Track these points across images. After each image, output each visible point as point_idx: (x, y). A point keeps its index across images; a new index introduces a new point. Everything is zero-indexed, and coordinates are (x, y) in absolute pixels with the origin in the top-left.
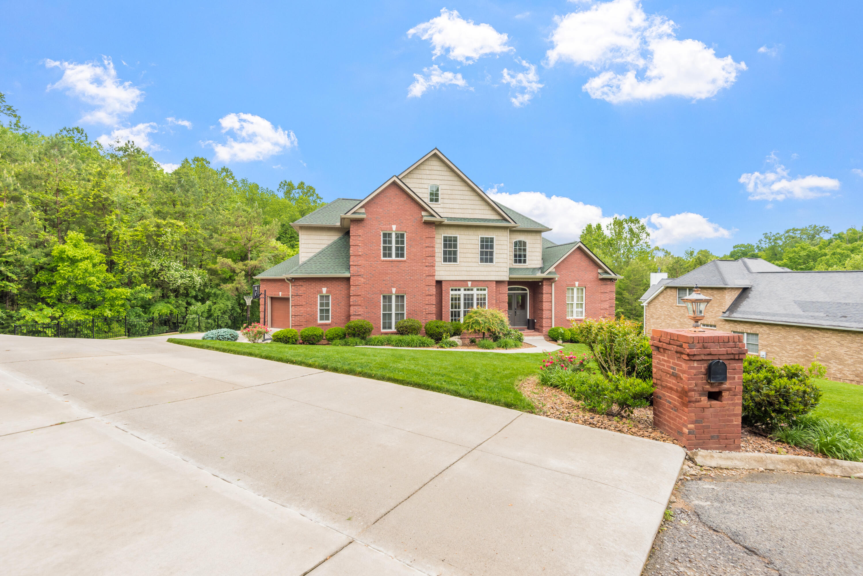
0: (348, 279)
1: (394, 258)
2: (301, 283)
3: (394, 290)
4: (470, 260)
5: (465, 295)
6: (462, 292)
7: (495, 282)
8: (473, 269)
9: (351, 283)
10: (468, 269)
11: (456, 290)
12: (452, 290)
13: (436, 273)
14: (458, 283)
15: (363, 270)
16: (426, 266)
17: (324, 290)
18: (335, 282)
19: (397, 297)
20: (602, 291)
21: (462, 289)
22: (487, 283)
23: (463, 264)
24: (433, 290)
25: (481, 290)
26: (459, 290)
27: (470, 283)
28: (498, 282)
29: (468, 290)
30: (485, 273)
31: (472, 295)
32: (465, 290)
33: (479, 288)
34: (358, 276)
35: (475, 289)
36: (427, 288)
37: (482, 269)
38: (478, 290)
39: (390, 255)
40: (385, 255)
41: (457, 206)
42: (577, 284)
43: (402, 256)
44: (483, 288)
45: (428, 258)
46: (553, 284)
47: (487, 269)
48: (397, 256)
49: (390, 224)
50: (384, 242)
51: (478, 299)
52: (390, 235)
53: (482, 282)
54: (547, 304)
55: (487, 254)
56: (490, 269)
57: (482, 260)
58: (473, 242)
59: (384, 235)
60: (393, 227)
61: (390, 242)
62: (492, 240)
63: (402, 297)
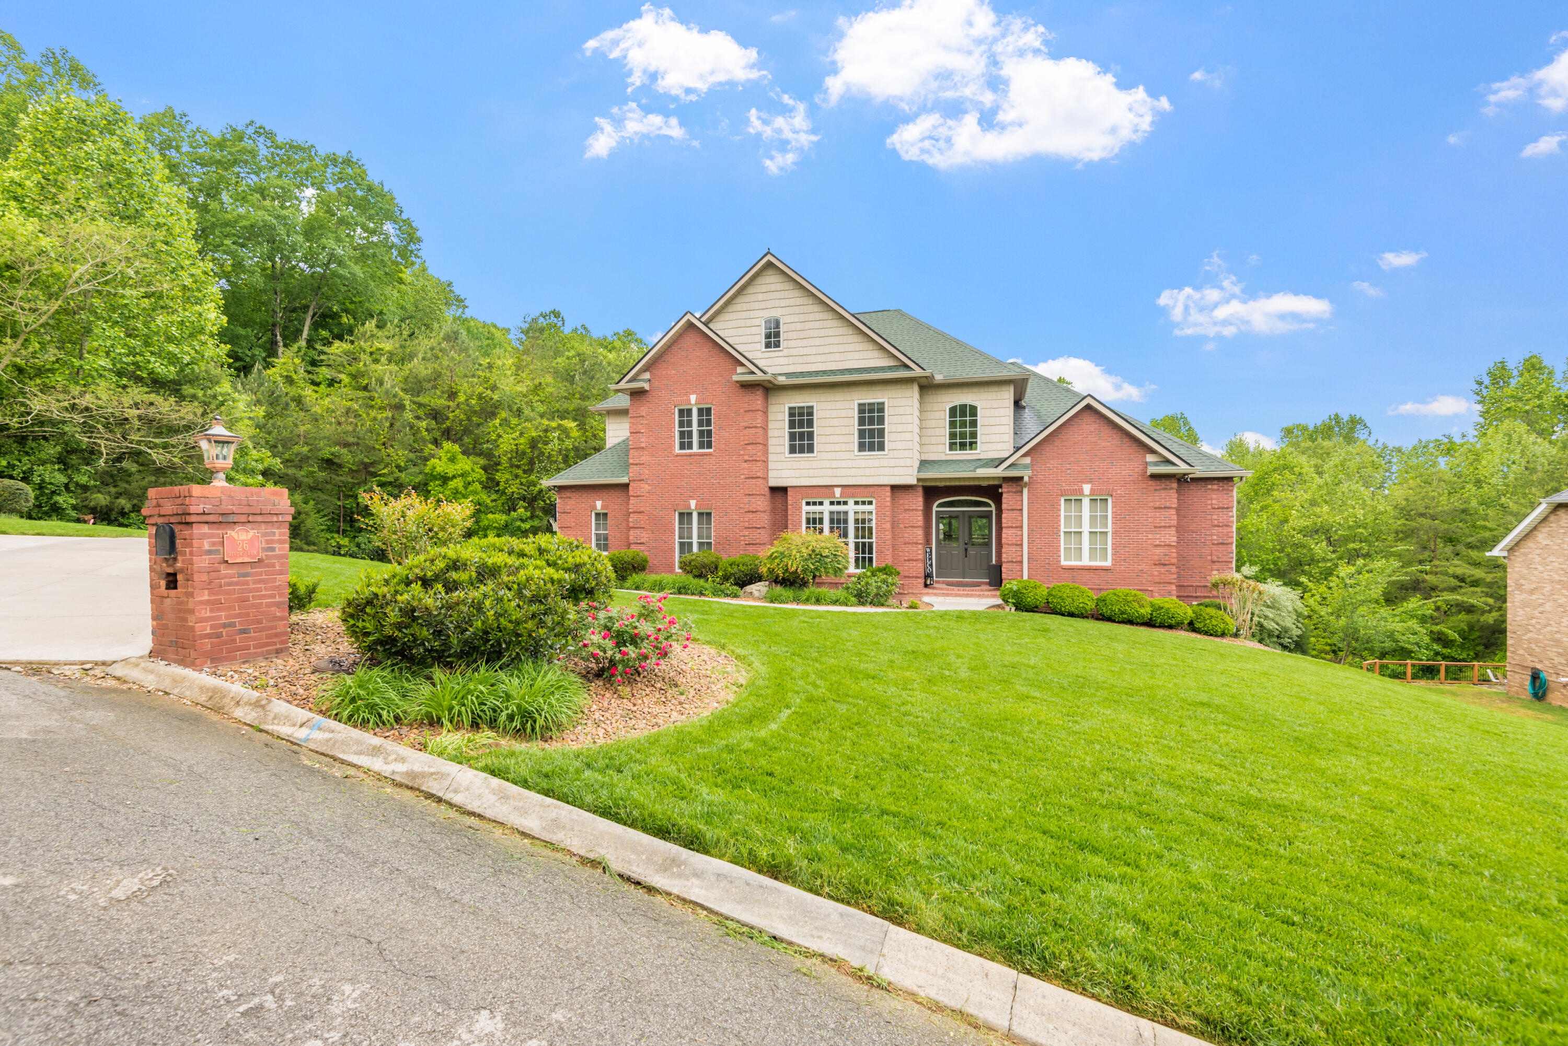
0: (626, 486)
1: (695, 449)
2: (570, 495)
3: (693, 503)
4: (837, 447)
5: (831, 513)
6: (826, 508)
7: (888, 489)
8: (844, 464)
9: (631, 493)
10: (834, 464)
11: (814, 503)
12: (808, 504)
13: (771, 474)
14: (816, 491)
15: (648, 472)
16: (747, 461)
17: (599, 504)
18: (612, 492)
19: (700, 514)
20: (1157, 504)
21: (827, 502)
22: (872, 489)
23: (825, 456)
24: (763, 503)
25: (864, 503)
26: (821, 503)
27: (838, 491)
28: (895, 488)
29: (839, 503)
30: (868, 472)
31: (846, 513)
32: (832, 503)
33: (859, 500)
34: (640, 480)
35: (851, 502)
36: (746, 499)
37: (863, 463)
38: (856, 503)
39: (690, 446)
40: (682, 446)
41: (813, 350)
42: (1087, 488)
43: (709, 445)
44: (866, 499)
45: (753, 447)
46: (1025, 491)
47: (871, 463)
48: (701, 446)
49: (687, 394)
50: (681, 424)
51: (857, 521)
52: (689, 411)
53: (862, 489)
54: (1010, 531)
55: (872, 435)
56: (876, 463)
57: (862, 447)
58: (843, 413)
59: (681, 412)
60: (693, 398)
61: (690, 424)
62: (881, 408)
63: (709, 514)
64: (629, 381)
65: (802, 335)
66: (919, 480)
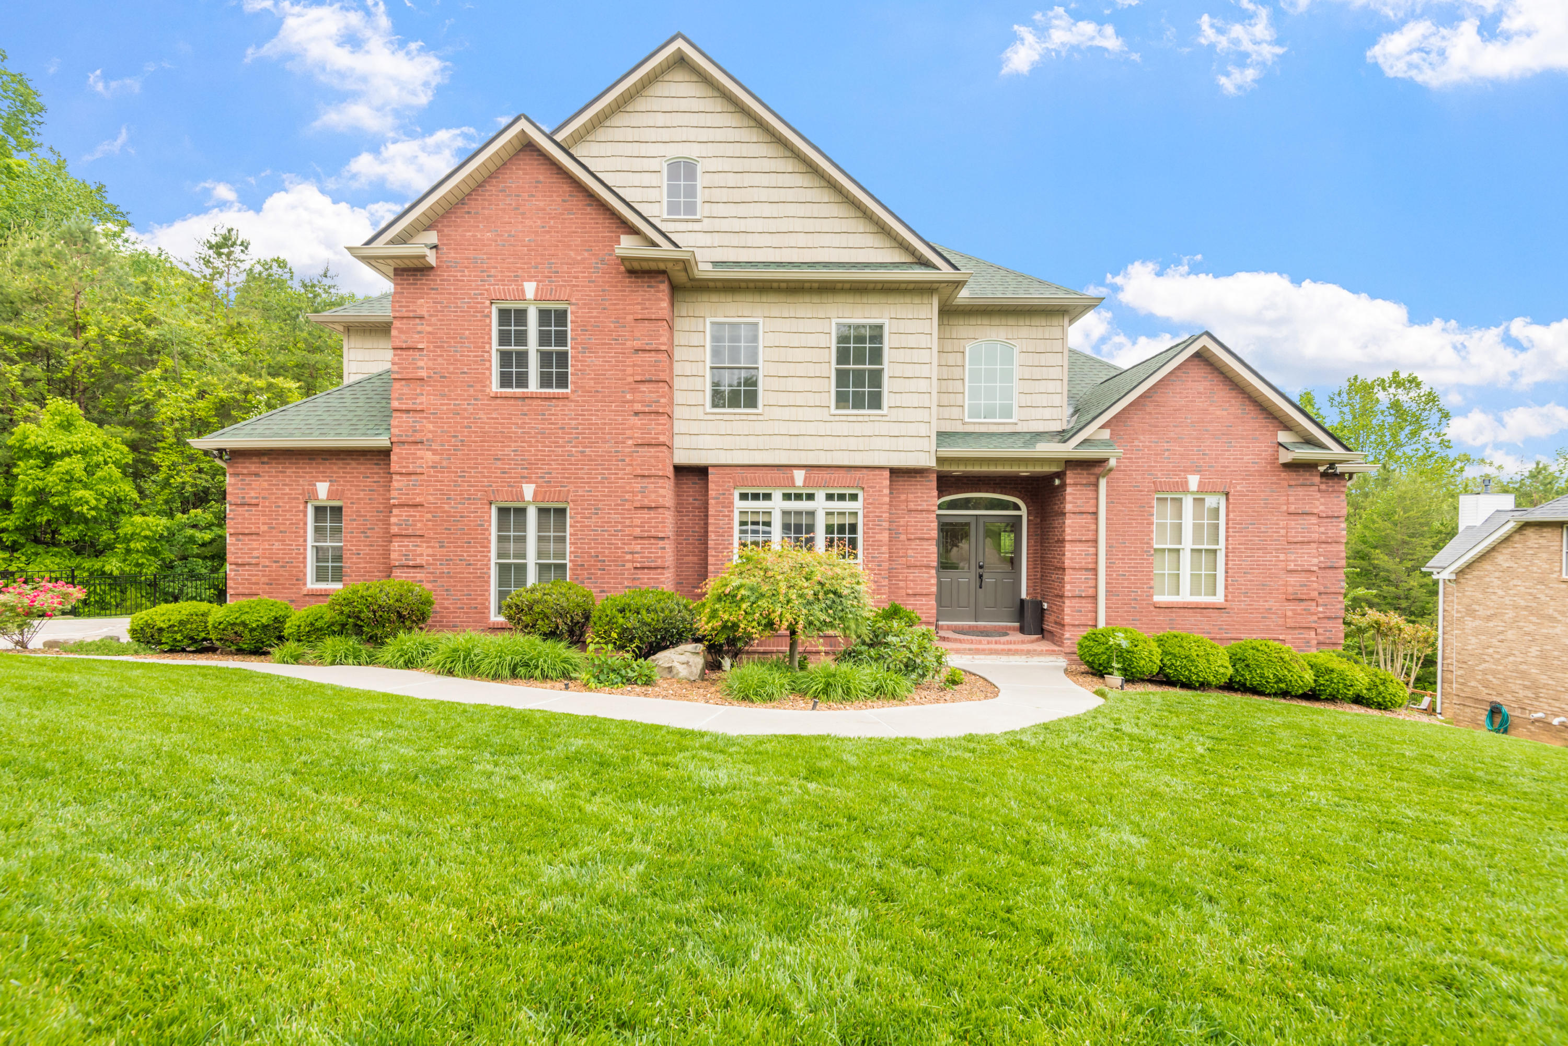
0: (384, 454)
1: (533, 386)
2: (253, 468)
3: (529, 491)
4: (799, 399)
5: (786, 513)
6: (777, 505)
7: (887, 474)
8: (811, 428)
9: (394, 467)
10: (794, 429)
11: (756, 497)
12: (744, 497)
13: (678, 442)
14: (760, 473)
15: (431, 427)
16: (636, 414)
17: (323, 489)
18: (354, 464)
19: (542, 512)
20: (1292, 509)
21: (777, 495)
22: (858, 474)
23: (777, 413)
24: (665, 493)
25: (842, 497)
26: (767, 497)
27: (799, 476)
28: (897, 473)
29: (798, 497)
30: (853, 443)
31: (811, 514)
32: (787, 497)
33: (836, 491)
34: (416, 443)
35: (820, 495)
36: (637, 485)
37: (843, 428)
38: (830, 497)
39: (522, 381)
40: (505, 380)
41: (759, 225)
42: (1193, 481)
43: (562, 381)
44: (847, 491)
45: (644, 387)
46: (1103, 483)
47: (858, 429)
48: (545, 381)
49: (518, 280)
50: (504, 338)
51: (829, 529)
52: (521, 315)
53: (842, 473)
54: (1078, 548)
55: (859, 382)
56: (867, 429)
57: (842, 400)
58: (812, 340)
59: (504, 315)
60: (530, 289)
61: (522, 338)
62: (877, 334)
63: (561, 512)
64: (392, 242)
65: (737, 195)
66: (940, 460)
